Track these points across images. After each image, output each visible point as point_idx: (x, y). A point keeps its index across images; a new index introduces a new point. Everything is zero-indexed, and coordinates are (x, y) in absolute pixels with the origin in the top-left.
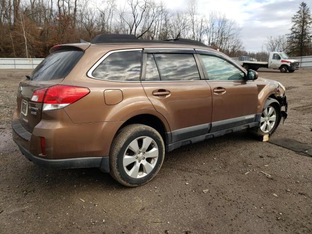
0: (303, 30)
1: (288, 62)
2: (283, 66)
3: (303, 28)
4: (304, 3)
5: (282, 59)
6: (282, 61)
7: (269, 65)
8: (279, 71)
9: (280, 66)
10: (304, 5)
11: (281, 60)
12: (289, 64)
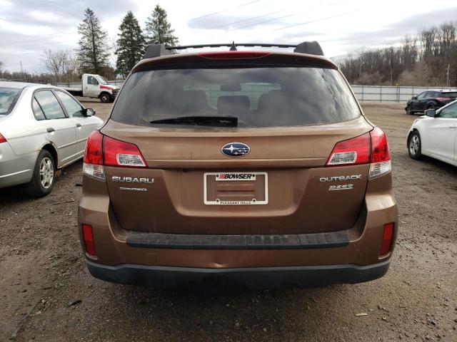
0: (95, 47)
1: (109, 88)
2: (103, 93)
3: (94, 43)
4: (91, 9)
5: (100, 84)
6: (101, 87)
7: (84, 93)
8: (99, 100)
9: (99, 94)
10: (89, 12)
11: (99, 86)
12: (110, 92)
